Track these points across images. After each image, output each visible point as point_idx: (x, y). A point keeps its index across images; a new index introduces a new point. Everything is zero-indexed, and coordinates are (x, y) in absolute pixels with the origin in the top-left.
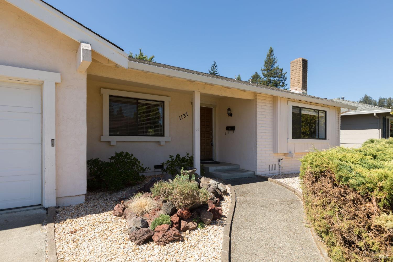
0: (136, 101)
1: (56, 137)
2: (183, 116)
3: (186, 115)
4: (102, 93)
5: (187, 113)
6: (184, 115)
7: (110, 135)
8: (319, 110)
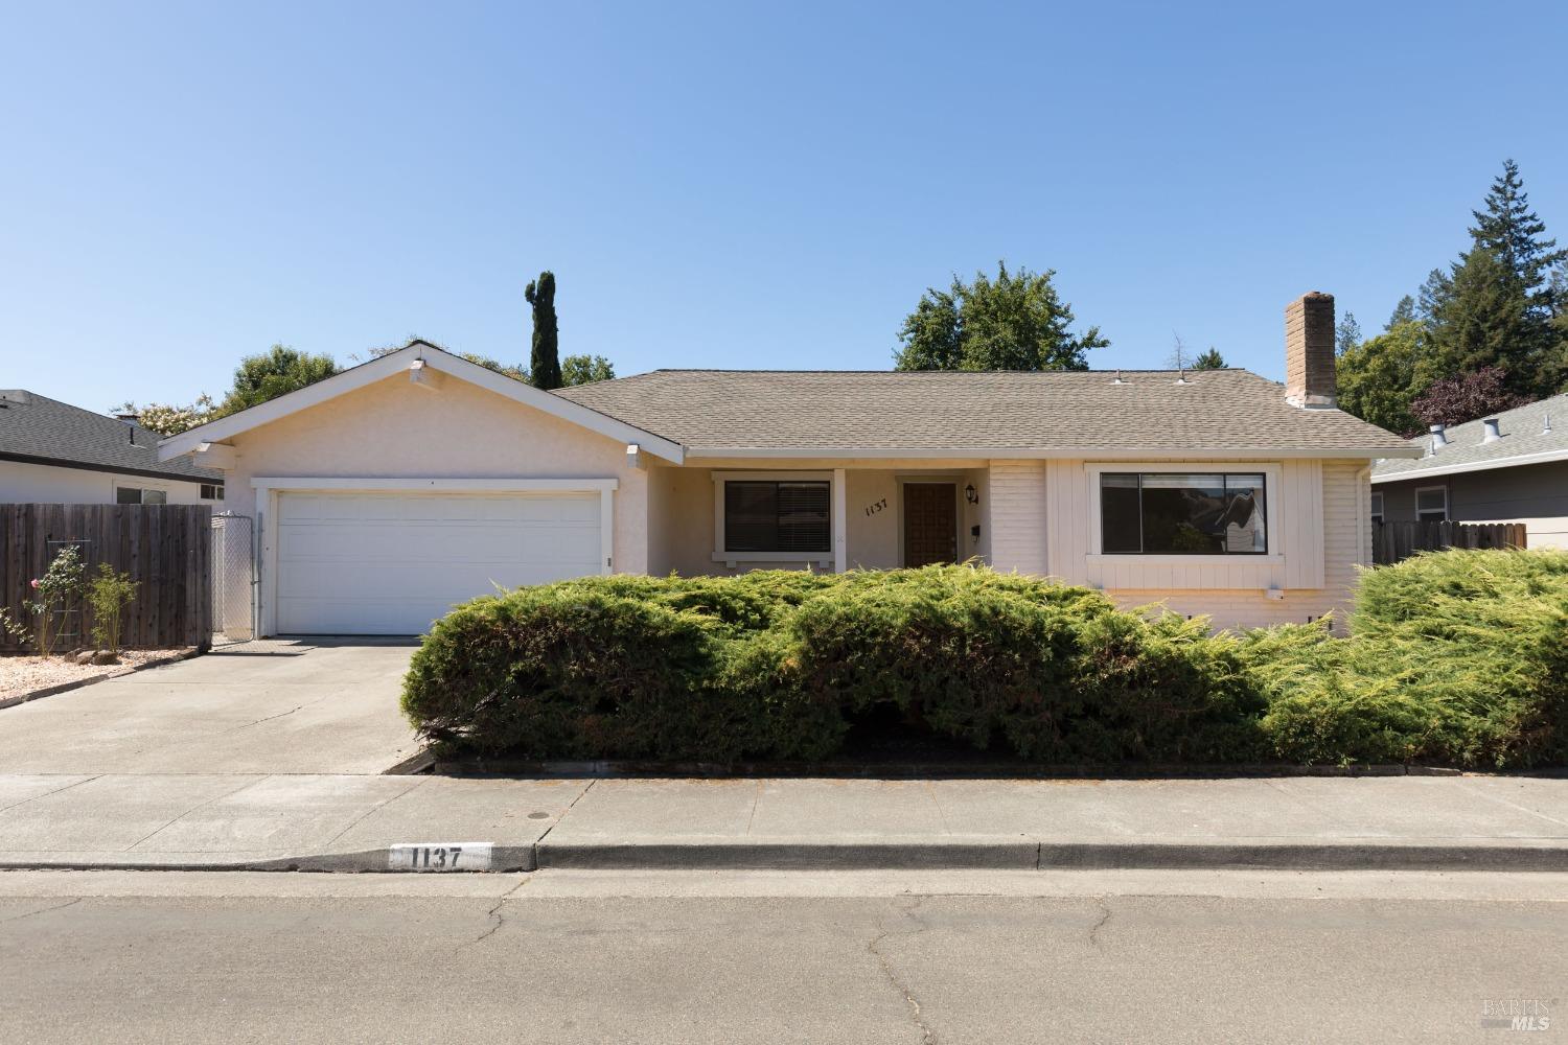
0: (774, 485)
1: (614, 555)
2: (876, 509)
3: (882, 504)
4: (713, 479)
5: (884, 501)
6: (878, 505)
7: (727, 550)
8: (1225, 475)
